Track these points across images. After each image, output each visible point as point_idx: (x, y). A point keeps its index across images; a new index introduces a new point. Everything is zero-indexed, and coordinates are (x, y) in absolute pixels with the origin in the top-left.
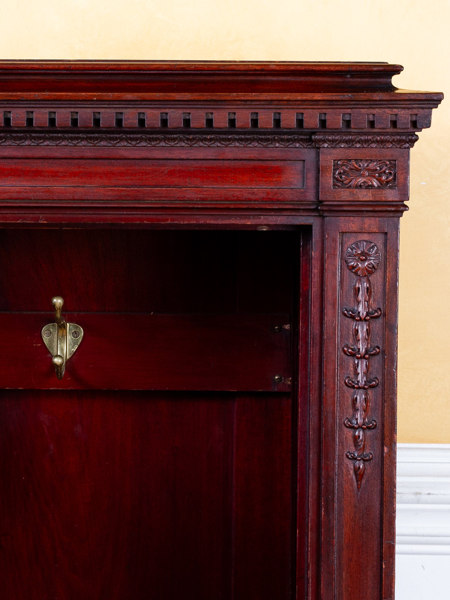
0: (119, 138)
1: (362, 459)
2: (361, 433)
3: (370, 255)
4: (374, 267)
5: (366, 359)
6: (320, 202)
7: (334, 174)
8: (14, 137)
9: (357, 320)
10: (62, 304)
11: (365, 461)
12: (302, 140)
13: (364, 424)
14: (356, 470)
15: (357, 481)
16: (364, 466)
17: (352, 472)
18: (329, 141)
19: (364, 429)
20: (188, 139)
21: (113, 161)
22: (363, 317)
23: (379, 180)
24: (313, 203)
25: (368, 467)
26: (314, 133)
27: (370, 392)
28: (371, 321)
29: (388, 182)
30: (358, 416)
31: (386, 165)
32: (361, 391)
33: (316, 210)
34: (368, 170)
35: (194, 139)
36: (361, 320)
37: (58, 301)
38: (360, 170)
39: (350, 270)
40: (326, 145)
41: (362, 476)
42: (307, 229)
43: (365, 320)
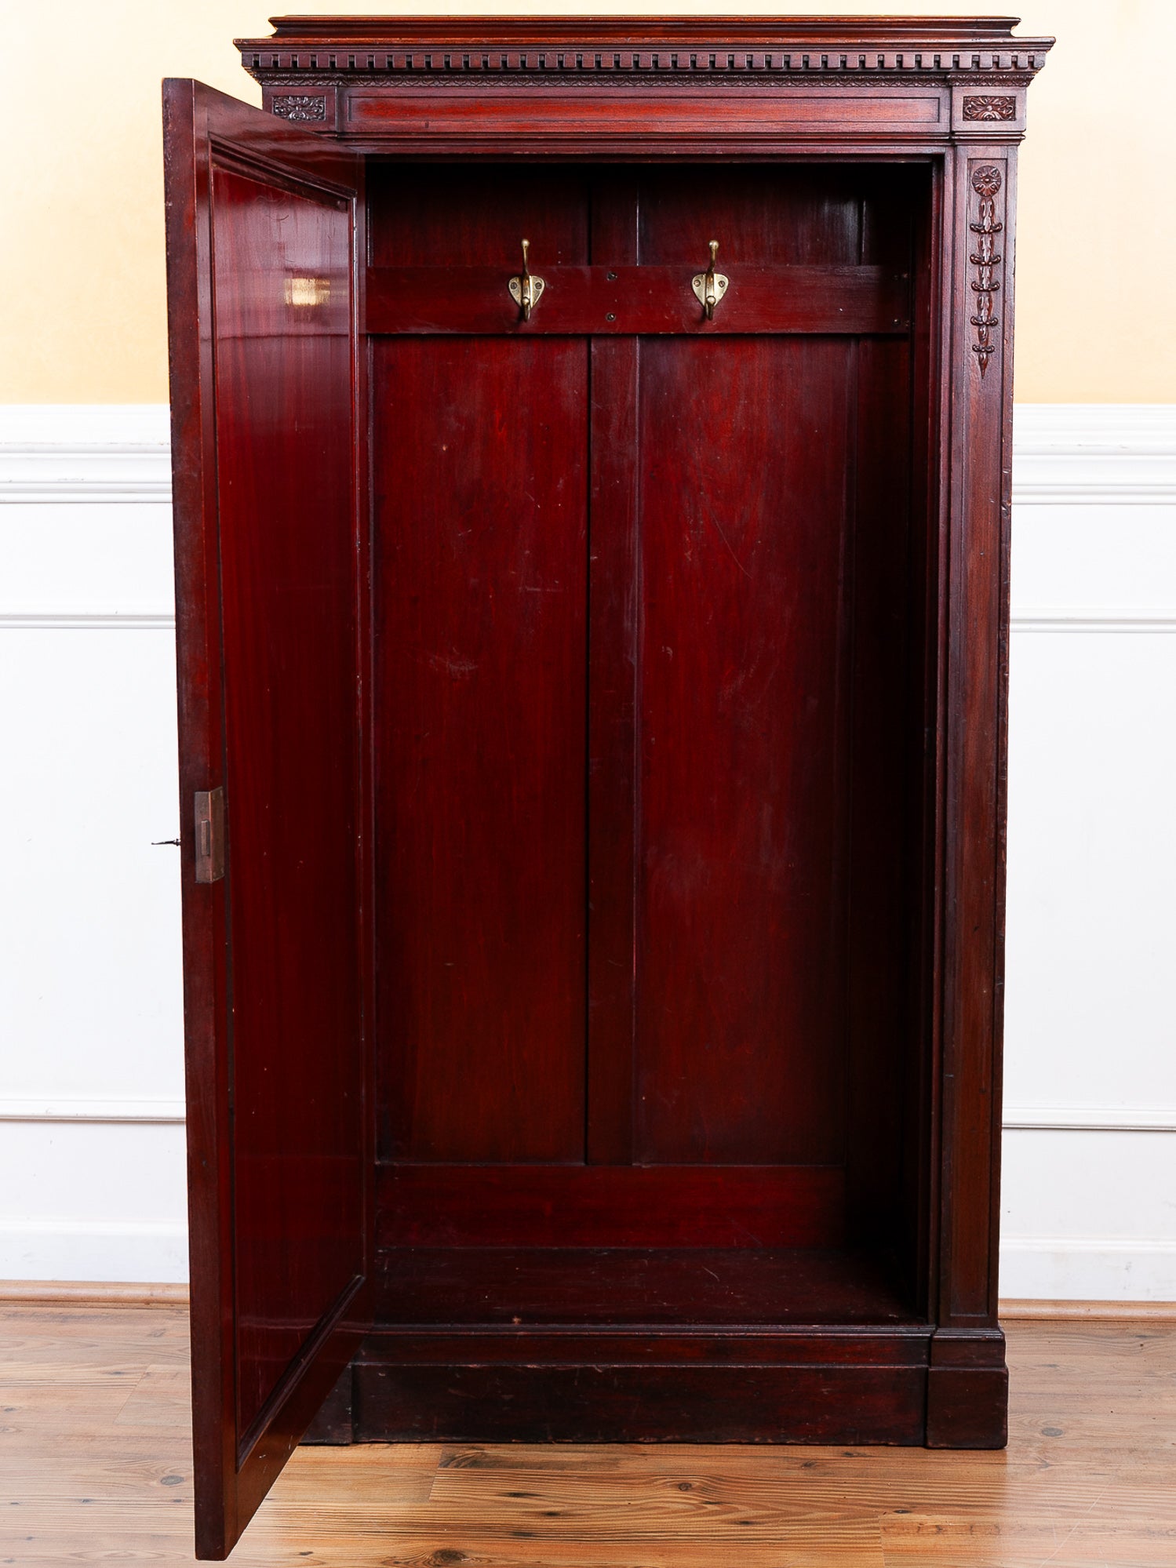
0: (785, 79)
1: (985, 351)
2: (984, 329)
3: (993, 178)
4: (996, 188)
5: (989, 265)
6: (952, 133)
7: (964, 108)
8: (697, 78)
9: (982, 233)
10: (717, 245)
11: (988, 352)
12: (938, 80)
13: (987, 321)
14: (980, 360)
15: (981, 370)
16: (987, 357)
17: (977, 362)
18: (961, 79)
19: (987, 326)
20: (842, 80)
21: (778, 99)
22: (987, 230)
23: (1001, 114)
24: (946, 134)
25: (990, 358)
26: (948, 73)
27: (992, 293)
28: (994, 234)
29: (1008, 116)
30: (984, 282)
31: (1007, 101)
32: (984, 293)
33: (950, 140)
34: (992, 105)
35: (848, 79)
36: (985, 232)
37: (714, 244)
38: (986, 106)
39: (976, 191)
40: (957, 84)
41: (986, 365)
42: (939, 159)
43: (989, 233)
